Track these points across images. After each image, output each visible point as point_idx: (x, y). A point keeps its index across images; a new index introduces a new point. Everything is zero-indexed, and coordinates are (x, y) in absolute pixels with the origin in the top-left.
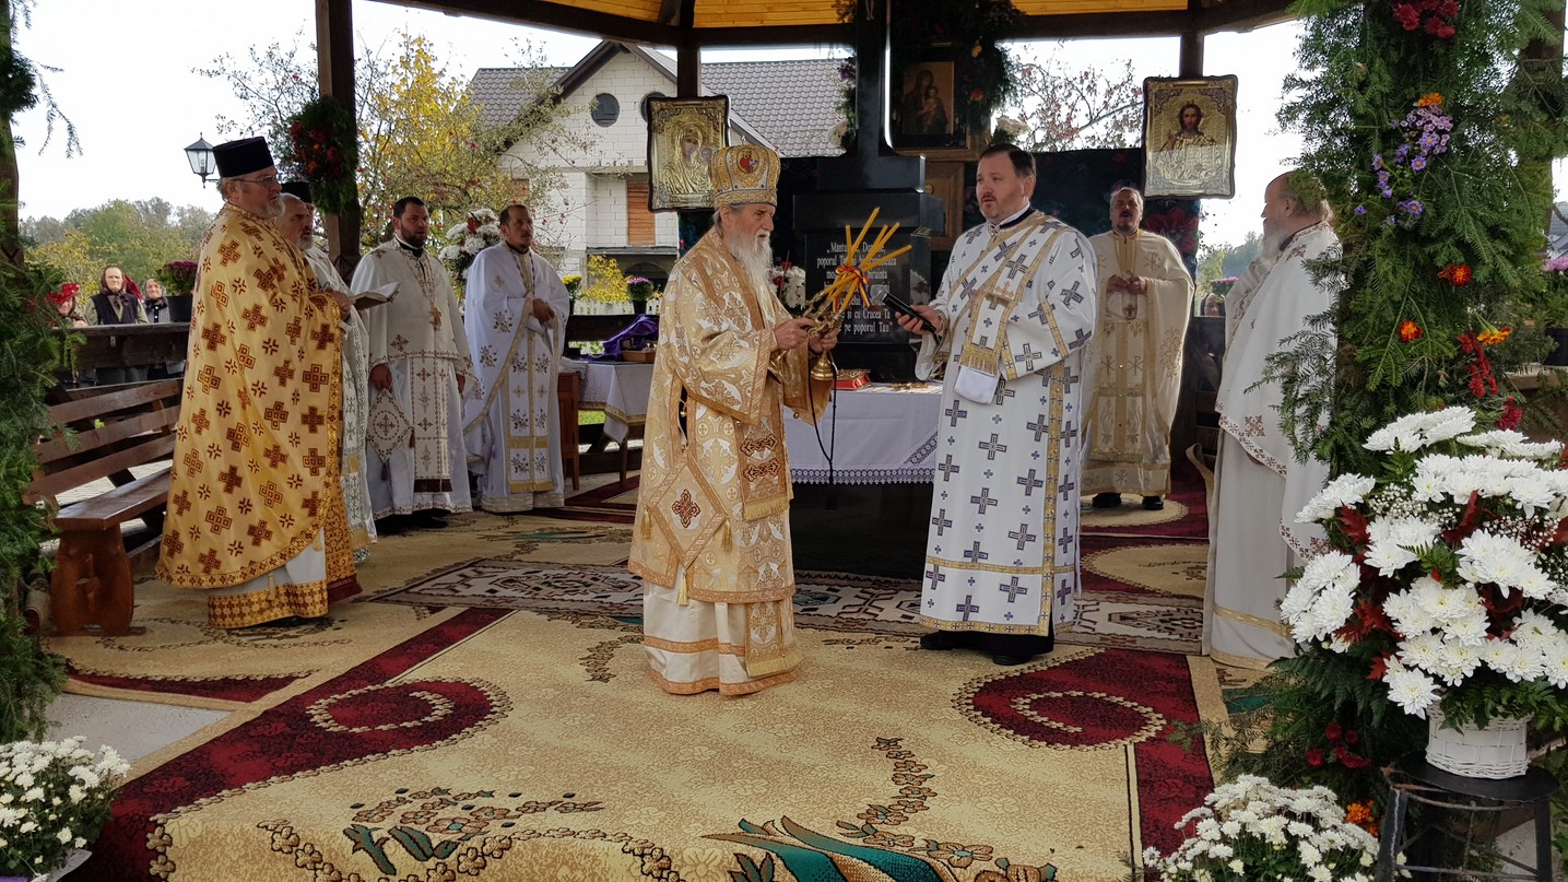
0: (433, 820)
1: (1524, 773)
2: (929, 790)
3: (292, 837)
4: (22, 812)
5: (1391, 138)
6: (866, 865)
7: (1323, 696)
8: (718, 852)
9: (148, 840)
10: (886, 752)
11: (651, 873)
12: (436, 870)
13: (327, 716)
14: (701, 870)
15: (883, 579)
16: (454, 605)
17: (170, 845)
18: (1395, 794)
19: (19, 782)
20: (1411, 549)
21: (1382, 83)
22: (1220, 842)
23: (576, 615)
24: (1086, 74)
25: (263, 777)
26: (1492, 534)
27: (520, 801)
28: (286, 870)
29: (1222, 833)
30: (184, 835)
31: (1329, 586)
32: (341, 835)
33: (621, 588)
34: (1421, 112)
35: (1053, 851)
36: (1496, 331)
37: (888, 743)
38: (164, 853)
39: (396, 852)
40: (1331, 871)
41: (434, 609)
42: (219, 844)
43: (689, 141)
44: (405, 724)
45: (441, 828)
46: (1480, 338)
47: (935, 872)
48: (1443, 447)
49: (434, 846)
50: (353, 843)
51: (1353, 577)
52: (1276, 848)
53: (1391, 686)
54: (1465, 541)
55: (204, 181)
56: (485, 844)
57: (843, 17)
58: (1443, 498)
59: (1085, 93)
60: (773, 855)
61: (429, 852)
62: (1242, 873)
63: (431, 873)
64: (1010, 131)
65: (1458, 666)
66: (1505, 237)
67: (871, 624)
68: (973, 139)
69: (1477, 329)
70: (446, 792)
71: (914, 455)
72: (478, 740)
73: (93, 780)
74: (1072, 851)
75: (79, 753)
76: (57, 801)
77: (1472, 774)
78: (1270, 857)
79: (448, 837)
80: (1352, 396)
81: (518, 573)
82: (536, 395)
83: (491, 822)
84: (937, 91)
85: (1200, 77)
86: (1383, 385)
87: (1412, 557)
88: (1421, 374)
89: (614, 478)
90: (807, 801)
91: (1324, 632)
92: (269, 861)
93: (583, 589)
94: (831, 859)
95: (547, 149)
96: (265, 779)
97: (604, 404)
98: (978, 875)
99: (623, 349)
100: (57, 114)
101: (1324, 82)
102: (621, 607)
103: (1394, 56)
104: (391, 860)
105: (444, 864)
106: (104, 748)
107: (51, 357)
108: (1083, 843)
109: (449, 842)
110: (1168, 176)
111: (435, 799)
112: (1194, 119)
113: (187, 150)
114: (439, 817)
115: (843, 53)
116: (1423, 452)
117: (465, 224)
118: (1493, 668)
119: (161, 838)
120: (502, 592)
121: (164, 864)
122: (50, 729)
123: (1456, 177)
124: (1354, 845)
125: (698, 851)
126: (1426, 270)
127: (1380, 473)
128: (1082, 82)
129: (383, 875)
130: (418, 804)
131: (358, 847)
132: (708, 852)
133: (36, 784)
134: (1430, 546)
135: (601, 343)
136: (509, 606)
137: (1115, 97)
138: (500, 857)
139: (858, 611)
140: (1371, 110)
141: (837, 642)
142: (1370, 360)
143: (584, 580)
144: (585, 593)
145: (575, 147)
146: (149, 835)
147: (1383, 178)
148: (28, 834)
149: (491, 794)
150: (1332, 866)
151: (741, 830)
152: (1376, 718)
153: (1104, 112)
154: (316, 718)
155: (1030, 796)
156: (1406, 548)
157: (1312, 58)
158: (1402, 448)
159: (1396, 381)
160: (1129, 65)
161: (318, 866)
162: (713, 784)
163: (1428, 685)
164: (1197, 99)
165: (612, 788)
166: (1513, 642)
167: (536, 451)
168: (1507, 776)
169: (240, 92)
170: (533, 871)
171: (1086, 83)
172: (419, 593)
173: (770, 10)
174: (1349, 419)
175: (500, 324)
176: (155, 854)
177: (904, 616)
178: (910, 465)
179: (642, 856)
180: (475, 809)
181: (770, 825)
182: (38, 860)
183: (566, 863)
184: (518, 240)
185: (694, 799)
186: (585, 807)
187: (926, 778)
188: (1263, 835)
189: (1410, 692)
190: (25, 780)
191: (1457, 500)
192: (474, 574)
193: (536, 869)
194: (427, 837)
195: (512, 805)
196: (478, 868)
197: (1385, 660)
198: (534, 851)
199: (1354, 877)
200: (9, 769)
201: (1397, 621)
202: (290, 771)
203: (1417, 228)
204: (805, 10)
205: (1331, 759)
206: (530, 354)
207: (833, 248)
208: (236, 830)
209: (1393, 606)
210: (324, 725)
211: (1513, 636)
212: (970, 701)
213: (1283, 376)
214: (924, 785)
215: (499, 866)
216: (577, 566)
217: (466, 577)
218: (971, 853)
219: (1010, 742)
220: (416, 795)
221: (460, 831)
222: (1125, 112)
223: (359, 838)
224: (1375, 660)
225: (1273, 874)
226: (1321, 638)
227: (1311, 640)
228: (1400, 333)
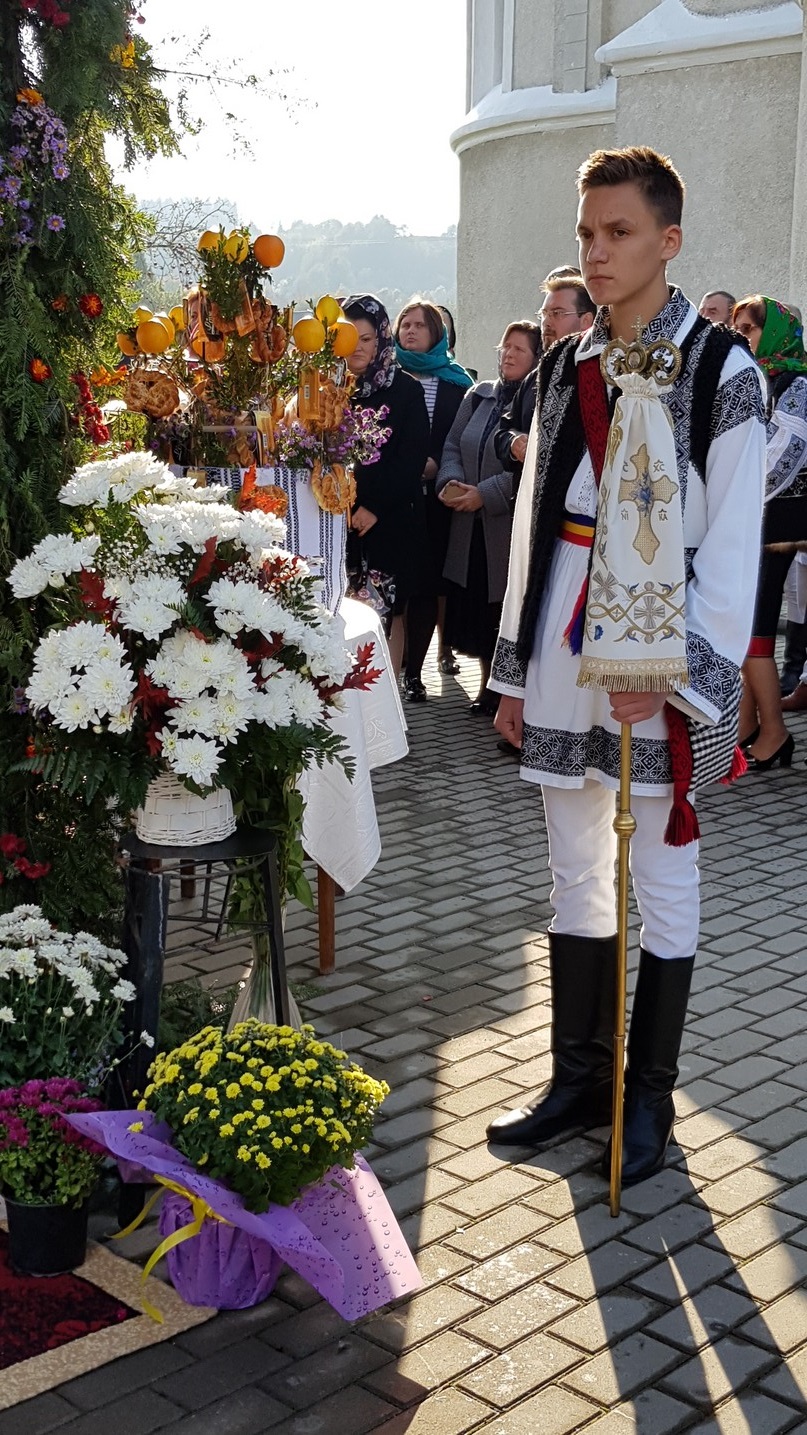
18: (157, 878)
26: (233, 581)
31: (92, 662)
48: (147, 495)
51: (118, 648)
52: (31, 982)
53: (173, 759)
54: (211, 592)
58: (181, 549)
65: (232, 721)
77: (201, 842)
78: (30, 994)
86: (32, 432)
87: (175, 616)
127: (100, 530)
134: (185, 601)
142: (15, 404)
156: (166, 607)
158: (115, 498)
163: (212, 749)
189: (193, 761)
191: (195, 550)
197: (157, 734)
199: (120, 985)
201: (165, 687)
205: (9, 875)
209: (156, 669)
211: (264, 685)
224: (148, 734)
225: (35, 1012)
226: (96, 721)
227: (85, 726)
228: (32, 373)
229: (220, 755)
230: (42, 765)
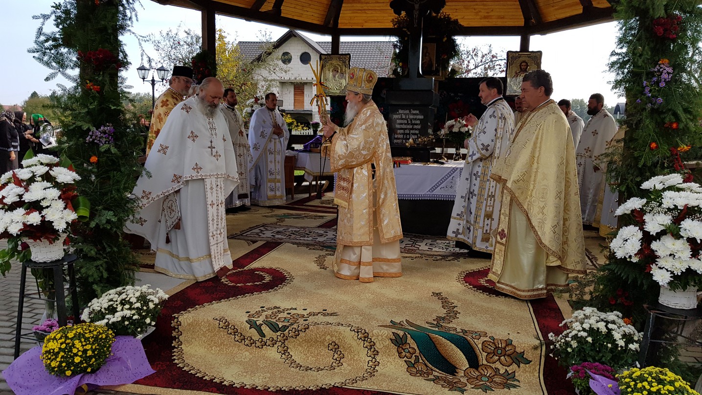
0: (277, 319)
1: (696, 307)
2: (457, 312)
3: (227, 323)
4: (133, 312)
5: (650, 75)
6: (441, 338)
7: (624, 278)
8: (386, 332)
9: (172, 323)
10: (437, 297)
11: (361, 338)
12: (280, 336)
13: (226, 280)
14: (380, 338)
15: (417, 235)
16: (261, 240)
17: (180, 325)
18: (650, 314)
19: (131, 300)
20: (663, 225)
21: (648, 54)
22: (582, 331)
23: (307, 245)
24: (475, 49)
25: (210, 301)
26: (693, 220)
27: (308, 311)
28: (224, 335)
29: (583, 328)
30: (186, 322)
31: (631, 238)
32: (245, 322)
33: (321, 236)
34: (662, 66)
35: (509, 334)
36: (685, 147)
37: (437, 294)
38: (178, 328)
39: (266, 329)
40: (624, 342)
41: (254, 242)
42: (199, 325)
43: (335, 70)
44: (256, 283)
45: (281, 321)
46: (679, 149)
47: (467, 341)
48: (671, 188)
49: (280, 327)
50: (250, 326)
51: (640, 235)
52: (603, 333)
53: (654, 275)
54: (682, 222)
55: (144, 81)
56: (299, 327)
57: (394, 25)
58: (674, 207)
59: (473, 56)
60: (407, 333)
61: (278, 329)
62: (591, 342)
63: (278, 337)
64: (457, 70)
65: (680, 267)
66: (690, 113)
67: (418, 251)
68: (442, 73)
69: (677, 146)
70: (279, 308)
71: (431, 189)
72: (285, 289)
73: (156, 301)
74: (516, 334)
75: (150, 290)
76: (145, 308)
77: (678, 308)
78: (601, 337)
79: (285, 324)
80: (632, 169)
81: (281, 229)
82: (277, 163)
83: (299, 319)
84: (429, 54)
85: (528, 52)
86: (644, 165)
87: (663, 228)
88: (658, 161)
89: (307, 195)
90: (413, 314)
91: (629, 255)
92: (218, 332)
93: (307, 236)
94: (428, 335)
95: (272, 72)
96: (211, 302)
97: (305, 168)
98: (483, 342)
99: (311, 147)
100: (145, 54)
101: (627, 54)
102: (322, 242)
103: (652, 45)
104: (263, 332)
105: (284, 334)
106: (157, 289)
107: (141, 145)
108: (519, 332)
109: (285, 326)
110: (515, 88)
111: (276, 310)
112: (525, 67)
113: (138, 69)
114: (279, 316)
115: (394, 39)
116: (664, 190)
117: (253, 100)
118: (692, 268)
119: (177, 323)
120: (277, 236)
121: (178, 332)
122: (136, 282)
123: (674, 90)
124: (632, 333)
125: (379, 331)
126: (660, 124)
127: (648, 197)
128: (473, 52)
129: (261, 338)
130: (270, 312)
131: (252, 327)
132: (382, 331)
133: (137, 302)
134: (669, 224)
135: (302, 145)
136: (281, 241)
137: (484, 58)
138: (305, 332)
139: (412, 246)
140: (643, 64)
141: (407, 257)
142: (639, 156)
143: (306, 232)
144: (308, 237)
145: (282, 72)
146: (172, 322)
147: (647, 90)
148: (135, 320)
149: (296, 309)
150: (624, 340)
151: (391, 324)
152: (645, 287)
153: (480, 64)
154: (223, 280)
155: (495, 314)
156: (661, 225)
157: (622, 45)
158: (656, 188)
159: (649, 164)
160: (490, 46)
161: (236, 334)
162: (377, 307)
163: (668, 275)
164: (527, 59)
165: (340, 308)
166: (700, 260)
167: (277, 184)
168: (690, 308)
169: (156, 48)
170: (317, 337)
171: (474, 53)
172: (246, 236)
173: (366, 22)
174: (631, 178)
175: (262, 135)
176: (174, 329)
177: (429, 248)
178: (429, 193)
179: (358, 332)
180: (292, 314)
181: (402, 322)
182: (139, 330)
183: (329, 335)
184: (271, 107)
185: (371, 313)
186: (332, 314)
187: (455, 307)
188: (598, 329)
189: (661, 277)
190: (133, 300)
191: (679, 208)
192: (264, 229)
193: (318, 336)
194: (277, 324)
195: (305, 313)
196: (296, 336)
197: (651, 265)
198: (317, 329)
199: (633, 344)
200: (126, 296)
201: (656, 251)
202: (219, 299)
203: (658, 108)
204: (379, 22)
205: (618, 302)
206: (275, 148)
207: (400, 111)
208: (205, 320)
209: (654, 246)
210: (227, 283)
211: (699, 257)
212: (463, 280)
213: (607, 161)
214: (455, 309)
215: (304, 335)
216: (301, 227)
217: (262, 230)
218: (480, 335)
219: (482, 295)
220: (268, 309)
221: (288, 322)
222: (488, 64)
223: (252, 324)
224: (647, 265)
225: (602, 343)
226: (627, 257)
227: (623, 258)
228: (650, 147)
229: (671, 277)
230: (615, 268)
